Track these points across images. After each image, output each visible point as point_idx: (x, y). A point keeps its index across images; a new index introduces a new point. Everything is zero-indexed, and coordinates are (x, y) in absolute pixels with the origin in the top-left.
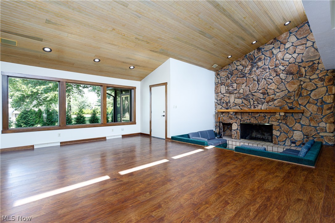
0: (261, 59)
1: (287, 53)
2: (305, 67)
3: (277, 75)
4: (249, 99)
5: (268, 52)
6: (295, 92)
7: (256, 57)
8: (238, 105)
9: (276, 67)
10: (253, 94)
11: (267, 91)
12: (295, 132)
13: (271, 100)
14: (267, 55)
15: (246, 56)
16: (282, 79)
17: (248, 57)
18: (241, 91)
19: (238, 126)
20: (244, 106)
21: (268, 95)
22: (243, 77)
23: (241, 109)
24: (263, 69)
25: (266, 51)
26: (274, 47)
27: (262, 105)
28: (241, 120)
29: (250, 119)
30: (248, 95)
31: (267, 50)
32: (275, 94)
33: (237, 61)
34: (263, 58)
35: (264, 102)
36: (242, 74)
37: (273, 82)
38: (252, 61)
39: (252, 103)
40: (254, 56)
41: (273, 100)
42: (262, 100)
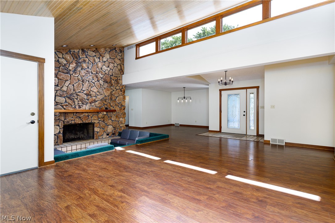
0: (86, 61)
1: (104, 65)
2: (113, 80)
3: (97, 81)
4: (74, 99)
5: (91, 58)
6: (109, 96)
7: (80, 57)
8: (60, 104)
9: (97, 73)
10: (78, 93)
11: (90, 92)
12: (109, 126)
13: (93, 101)
14: (91, 60)
15: (70, 52)
16: (101, 85)
17: (73, 53)
18: (65, 89)
19: (60, 129)
20: (67, 105)
21: (91, 97)
22: (67, 73)
23: (65, 109)
24: (87, 71)
25: (90, 56)
26: (95, 56)
27: (86, 105)
28: (64, 122)
29: (74, 120)
30: (72, 94)
32: (96, 97)
35: (88, 102)
36: (65, 69)
37: (95, 86)
38: (76, 60)
39: (76, 103)
41: (95, 101)
42: (86, 100)
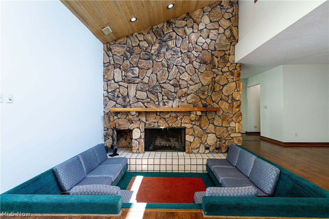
0: (172, 37)
1: (201, 36)
2: (217, 57)
3: (190, 63)
4: (157, 93)
5: (180, 30)
6: (209, 85)
7: (165, 33)
8: (142, 101)
9: (189, 51)
10: (162, 85)
11: (179, 82)
12: (209, 135)
13: (184, 95)
14: (179, 33)
15: (152, 28)
16: (195, 68)
17: (155, 30)
18: (146, 80)
19: (141, 132)
20: (149, 102)
21: (181, 88)
22: (149, 59)
23: (146, 107)
24: (174, 51)
25: (178, 28)
26: (186, 25)
27: (173, 101)
28: (145, 124)
29: (158, 122)
30: (155, 86)
31: (180, 26)
32: (188, 88)
33: (139, 34)
34: (174, 37)
35: (176, 97)
36: (147, 54)
37: (186, 71)
38: (160, 38)
39: (160, 98)
40: (163, 32)
41: (186, 95)
42: (174, 94)
